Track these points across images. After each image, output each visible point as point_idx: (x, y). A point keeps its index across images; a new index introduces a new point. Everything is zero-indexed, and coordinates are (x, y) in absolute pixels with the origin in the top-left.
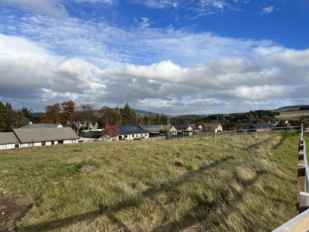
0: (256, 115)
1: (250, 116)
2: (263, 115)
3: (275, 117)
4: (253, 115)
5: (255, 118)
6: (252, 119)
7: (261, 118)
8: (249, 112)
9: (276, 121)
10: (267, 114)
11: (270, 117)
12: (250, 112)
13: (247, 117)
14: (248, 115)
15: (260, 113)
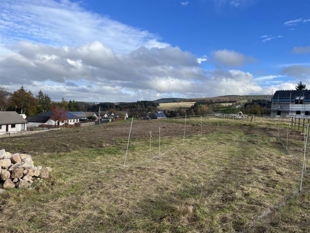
0: (143, 105)
1: (138, 105)
2: (148, 105)
3: (157, 107)
4: (140, 105)
5: (142, 107)
6: (139, 108)
7: (147, 107)
8: (136, 102)
9: (158, 111)
10: (151, 105)
11: (153, 107)
12: (138, 102)
13: (135, 106)
14: (136, 105)
15: (146, 103)
